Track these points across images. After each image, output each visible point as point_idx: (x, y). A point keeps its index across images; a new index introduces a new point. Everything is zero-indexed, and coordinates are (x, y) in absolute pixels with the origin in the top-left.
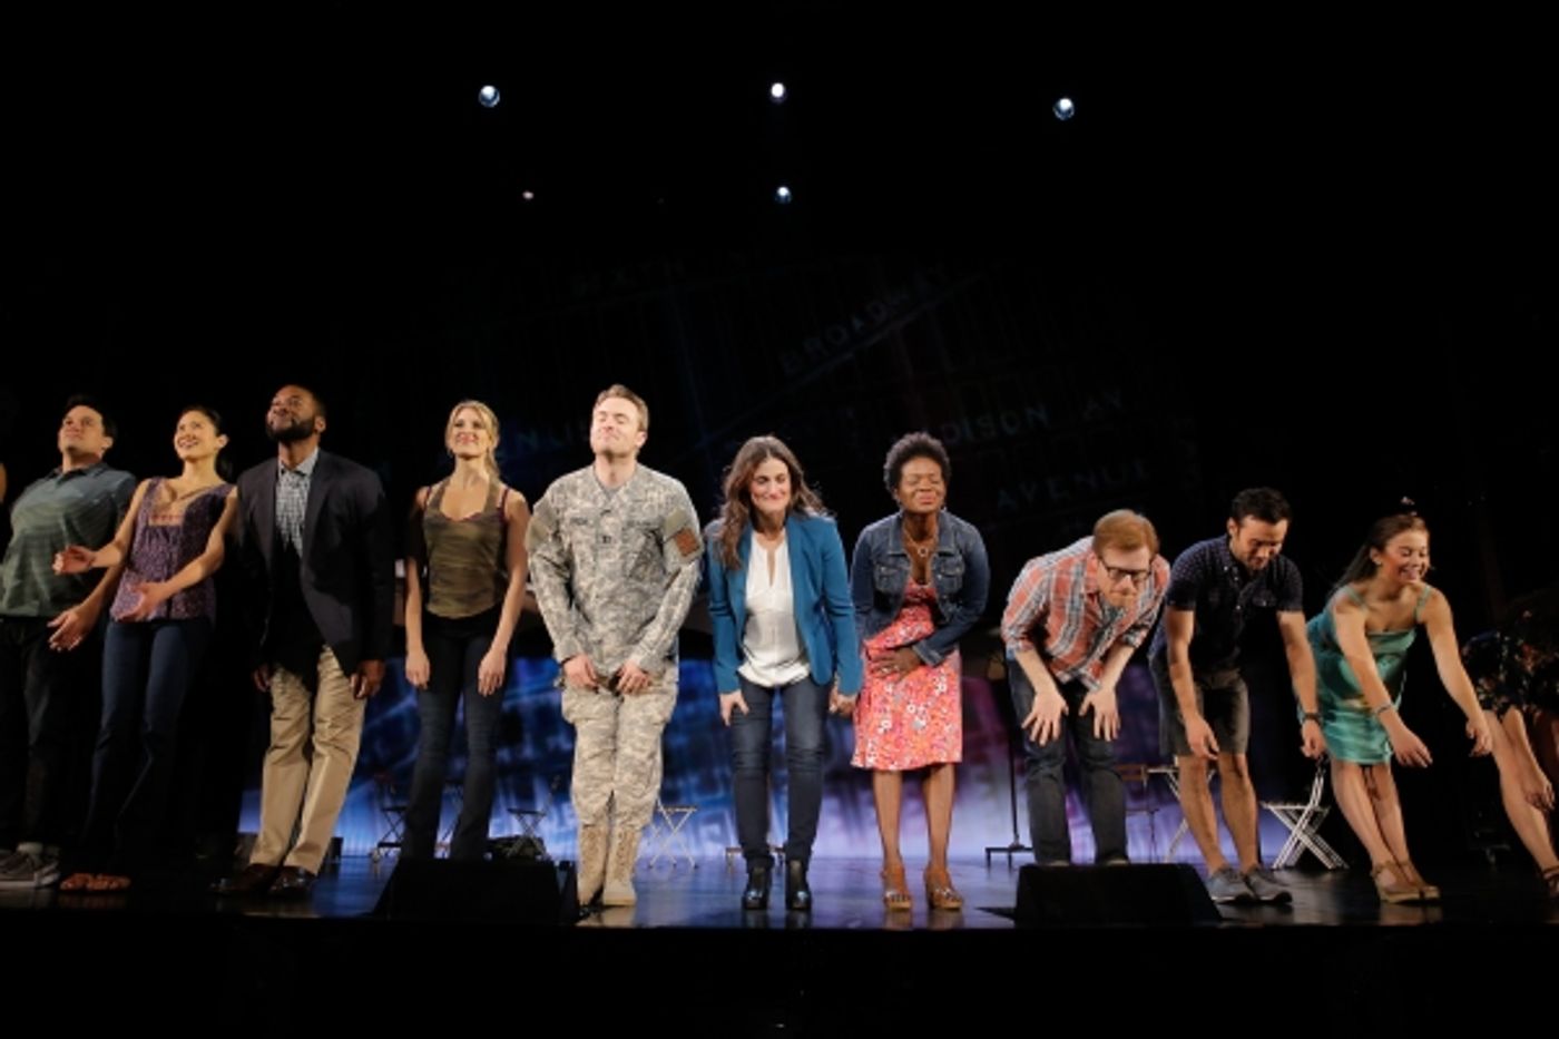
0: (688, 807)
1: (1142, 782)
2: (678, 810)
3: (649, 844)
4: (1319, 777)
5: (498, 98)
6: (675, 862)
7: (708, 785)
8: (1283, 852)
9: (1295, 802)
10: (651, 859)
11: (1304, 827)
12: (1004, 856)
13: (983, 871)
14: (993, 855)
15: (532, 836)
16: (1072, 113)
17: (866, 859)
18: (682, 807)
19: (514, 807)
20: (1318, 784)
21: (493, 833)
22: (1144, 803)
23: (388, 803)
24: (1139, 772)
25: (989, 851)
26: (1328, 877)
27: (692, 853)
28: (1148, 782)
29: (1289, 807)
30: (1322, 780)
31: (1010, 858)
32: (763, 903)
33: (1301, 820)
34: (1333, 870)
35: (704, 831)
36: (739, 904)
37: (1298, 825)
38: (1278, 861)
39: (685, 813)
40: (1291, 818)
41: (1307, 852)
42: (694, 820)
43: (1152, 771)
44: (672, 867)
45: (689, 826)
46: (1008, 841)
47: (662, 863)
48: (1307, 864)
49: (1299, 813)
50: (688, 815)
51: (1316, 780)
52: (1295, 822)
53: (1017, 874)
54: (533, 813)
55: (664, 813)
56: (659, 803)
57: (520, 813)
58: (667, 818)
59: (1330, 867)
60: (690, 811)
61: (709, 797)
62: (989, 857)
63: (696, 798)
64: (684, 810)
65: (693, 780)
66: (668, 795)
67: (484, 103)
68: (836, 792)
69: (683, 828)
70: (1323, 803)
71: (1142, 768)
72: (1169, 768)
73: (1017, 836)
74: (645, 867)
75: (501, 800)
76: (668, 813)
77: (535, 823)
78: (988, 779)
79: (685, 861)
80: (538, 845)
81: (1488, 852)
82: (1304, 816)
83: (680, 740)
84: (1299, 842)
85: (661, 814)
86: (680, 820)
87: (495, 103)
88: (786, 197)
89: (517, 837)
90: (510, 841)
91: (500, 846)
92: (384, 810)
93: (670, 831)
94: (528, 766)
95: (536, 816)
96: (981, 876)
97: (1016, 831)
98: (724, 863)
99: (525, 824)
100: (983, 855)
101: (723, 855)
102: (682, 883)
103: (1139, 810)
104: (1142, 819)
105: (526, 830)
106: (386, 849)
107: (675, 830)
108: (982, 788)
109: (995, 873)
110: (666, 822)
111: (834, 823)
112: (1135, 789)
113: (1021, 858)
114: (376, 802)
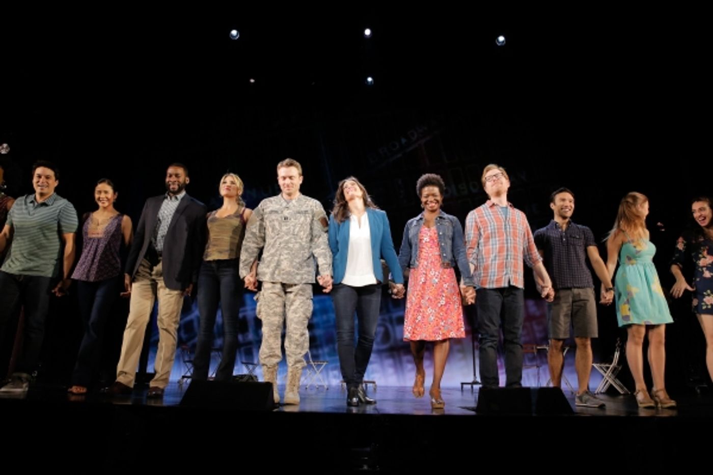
0: (324, 362)
1: (533, 353)
2: (319, 363)
3: (306, 379)
4: (618, 351)
5: (238, 36)
6: (317, 387)
7: (332, 353)
8: (600, 386)
9: (606, 363)
10: (307, 385)
11: (609, 375)
12: (469, 386)
13: (459, 393)
14: (465, 386)
15: (252, 374)
16: (505, 42)
17: (405, 387)
18: (321, 362)
19: (244, 361)
20: (617, 355)
21: (235, 373)
22: (535, 363)
23: (187, 358)
24: (533, 348)
26: (621, 397)
27: (325, 384)
28: (537, 353)
29: (603, 365)
30: (619, 353)
31: (472, 387)
33: (608, 372)
34: (624, 395)
35: (331, 373)
37: (607, 374)
38: (597, 390)
39: (322, 365)
40: (603, 370)
41: (611, 386)
42: (326, 368)
43: (538, 348)
44: (316, 390)
45: (324, 371)
46: (471, 380)
47: (312, 387)
48: (611, 392)
49: (608, 368)
51: (616, 353)
52: (606, 372)
54: (252, 364)
55: (313, 364)
56: (311, 360)
57: (247, 364)
58: (315, 367)
59: (622, 393)
60: (325, 364)
61: (332, 358)
62: (462, 387)
63: (328, 359)
64: (322, 363)
65: (326, 350)
66: (315, 357)
67: (232, 38)
68: (392, 357)
69: (321, 372)
70: (619, 363)
72: (546, 346)
73: (476, 377)
74: (304, 388)
76: (315, 365)
77: (254, 369)
78: (462, 351)
79: (322, 386)
80: (254, 378)
81: (696, 388)
82: (609, 370)
84: (607, 381)
85: (311, 365)
86: (320, 367)
87: (237, 38)
88: (371, 82)
89: (245, 375)
90: (242, 376)
91: (237, 379)
92: (185, 362)
93: (315, 372)
94: (250, 343)
95: (254, 366)
96: (458, 395)
97: (475, 375)
98: (340, 388)
99: (249, 369)
100: (460, 386)
101: (340, 384)
102: (321, 395)
103: (532, 366)
104: (534, 370)
105: (250, 372)
106: (185, 379)
107: (318, 372)
108: (460, 355)
109: (465, 393)
110: (313, 368)
111: (391, 371)
112: (530, 356)
113: (477, 387)
114: (181, 359)
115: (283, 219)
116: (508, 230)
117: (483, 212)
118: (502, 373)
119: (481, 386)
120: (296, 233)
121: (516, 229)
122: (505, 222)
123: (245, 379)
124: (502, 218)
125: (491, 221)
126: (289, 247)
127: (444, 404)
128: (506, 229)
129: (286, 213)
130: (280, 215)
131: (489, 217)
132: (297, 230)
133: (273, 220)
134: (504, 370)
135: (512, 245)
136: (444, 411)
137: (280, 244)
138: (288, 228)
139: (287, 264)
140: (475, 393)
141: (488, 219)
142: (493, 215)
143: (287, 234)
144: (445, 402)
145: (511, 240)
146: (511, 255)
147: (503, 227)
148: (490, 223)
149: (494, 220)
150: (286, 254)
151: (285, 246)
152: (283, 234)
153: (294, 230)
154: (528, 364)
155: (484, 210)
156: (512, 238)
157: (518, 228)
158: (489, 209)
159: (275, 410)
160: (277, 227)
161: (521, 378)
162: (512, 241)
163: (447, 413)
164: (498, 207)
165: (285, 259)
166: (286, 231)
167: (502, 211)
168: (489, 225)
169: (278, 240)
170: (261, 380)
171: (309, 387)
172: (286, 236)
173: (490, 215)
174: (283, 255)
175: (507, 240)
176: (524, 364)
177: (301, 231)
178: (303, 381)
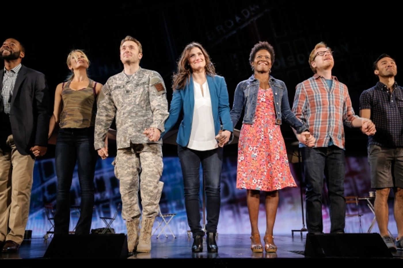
0: (172, 215)
1: (356, 203)
3: (156, 229)
6: (167, 236)
7: (179, 207)
10: (157, 236)
12: (299, 233)
13: (291, 239)
14: (295, 233)
15: (109, 228)
17: (243, 235)
18: (169, 215)
19: (102, 216)
22: (357, 213)
23: (51, 216)
24: (355, 199)
25: (293, 231)
27: (173, 233)
28: (358, 203)
31: (301, 234)
32: (201, 250)
35: (178, 224)
36: (191, 251)
39: (171, 217)
42: (174, 220)
43: (360, 199)
44: (166, 239)
45: (173, 222)
46: (300, 227)
47: (162, 237)
50: (172, 217)
53: (305, 240)
54: (110, 219)
55: (163, 217)
56: (161, 214)
57: (104, 219)
60: (173, 216)
61: (180, 211)
62: (293, 234)
63: (176, 212)
64: (170, 216)
65: (174, 204)
66: (164, 211)
68: (231, 208)
69: (170, 223)
71: (356, 198)
72: (367, 197)
73: (304, 226)
74: (156, 238)
75: (97, 213)
76: (164, 217)
77: (111, 223)
78: (292, 202)
79: (172, 236)
83: (169, 189)
85: (161, 218)
86: (169, 220)
89: (104, 228)
90: (101, 230)
91: (97, 232)
92: (49, 219)
93: (165, 224)
94: (108, 200)
95: (111, 220)
96: (289, 241)
97: (304, 223)
98: (188, 237)
99: (107, 223)
100: (291, 232)
101: (187, 234)
102: (171, 244)
103: (355, 215)
104: (356, 219)
105: (107, 226)
106: (50, 234)
107: (167, 224)
108: (290, 207)
109: (295, 239)
110: (163, 220)
111: (231, 221)
112: (353, 206)
113: (305, 233)
114: (46, 217)
115: (126, 92)
116: (331, 99)
117: (310, 83)
118: (326, 222)
119: (307, 232)
120: (137, 103)
121: (339, 99)
122: (329, 93)
123: (103, 232)
124: (327, 89)
125: (317, 91)
126: (132, 116)
127: (276, 249)
128: (329, 98)
129: (129, 87)
130: (123, 90)
131: (315, 88)
132: (138, 100)
133: (117, 95)
134: (329, 219)
135: (335, 112)
136: (276, 255)
137: (124, 114)
138: (129, 99)
139: (133, 129)
140: (304, 238)
141: (314, 89)
142: (319, 86)
143: (129, 105)
144: (278, 247)
145: (333, 108)
146: (333, 121)
147: (327, 97)
148: (316, 93)
149: (319, 90)
150: (131, 122)
151: (129, 115)
152: (125, 105)
153: (135, 101)
154: (351, 213)
155: (311, 82)
156: (334, 106)
157: (340, 98)
158: (315, 80)
159: (130, 258)
160: (121, 100)
161: (344, 225)
162: (335, 109)
163: (279, 257)
164: (323, 79)
165: (130, 126)
166: (128, 102)
167: (327, 83)
168: (314, 95)
169: (122, 111)
170: (117, 232)
171: (159, 237)
172: (128, 107)
173: (316, 86)
174: (127, 123)
175: (330, 108)
176: (346, 214)
177: (142, 101)
178: (154, 231)
